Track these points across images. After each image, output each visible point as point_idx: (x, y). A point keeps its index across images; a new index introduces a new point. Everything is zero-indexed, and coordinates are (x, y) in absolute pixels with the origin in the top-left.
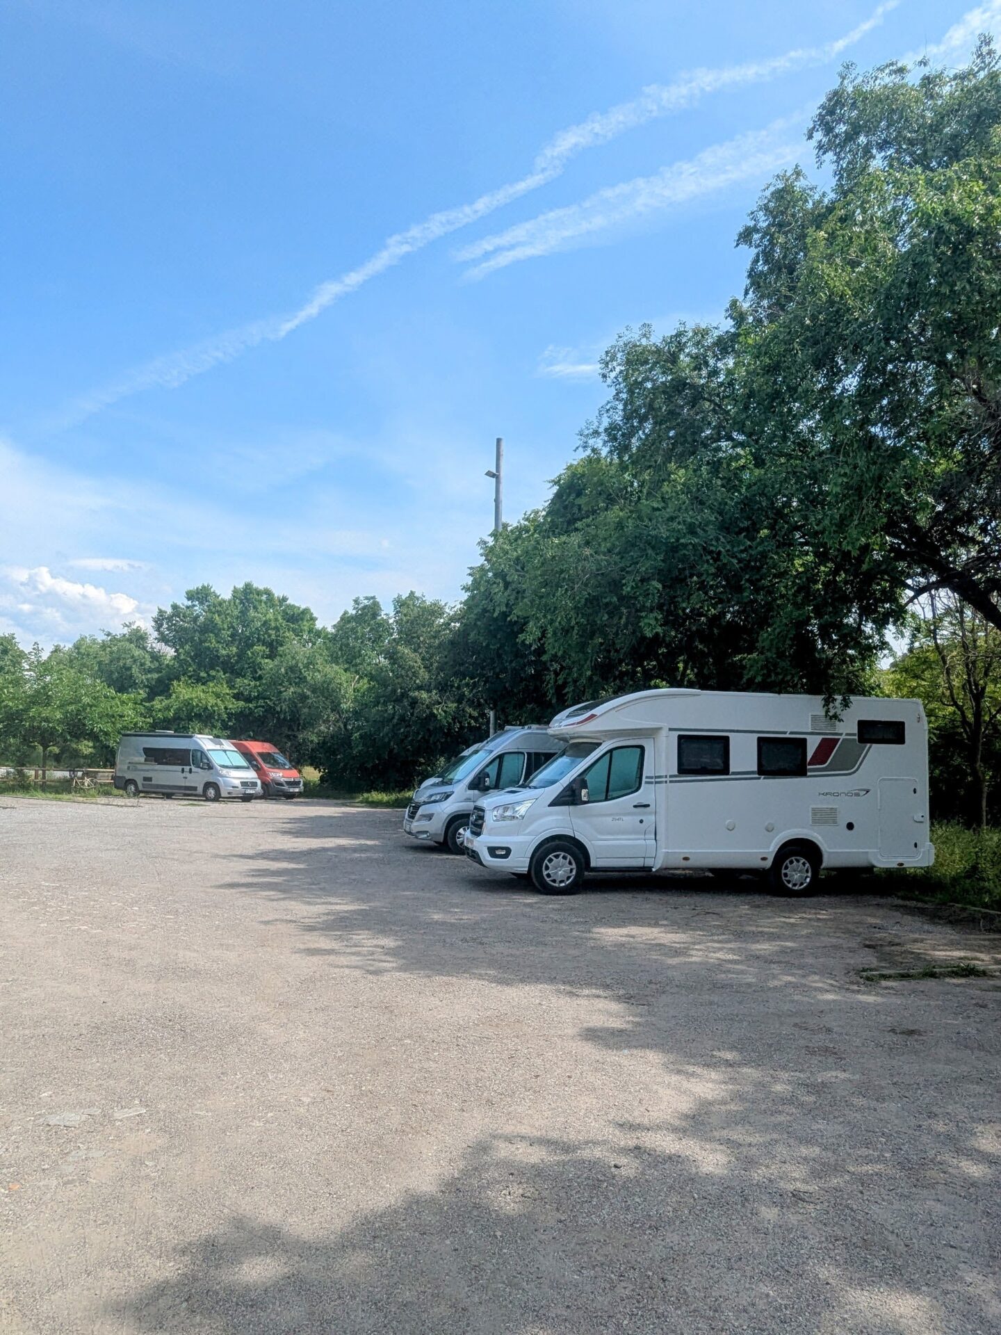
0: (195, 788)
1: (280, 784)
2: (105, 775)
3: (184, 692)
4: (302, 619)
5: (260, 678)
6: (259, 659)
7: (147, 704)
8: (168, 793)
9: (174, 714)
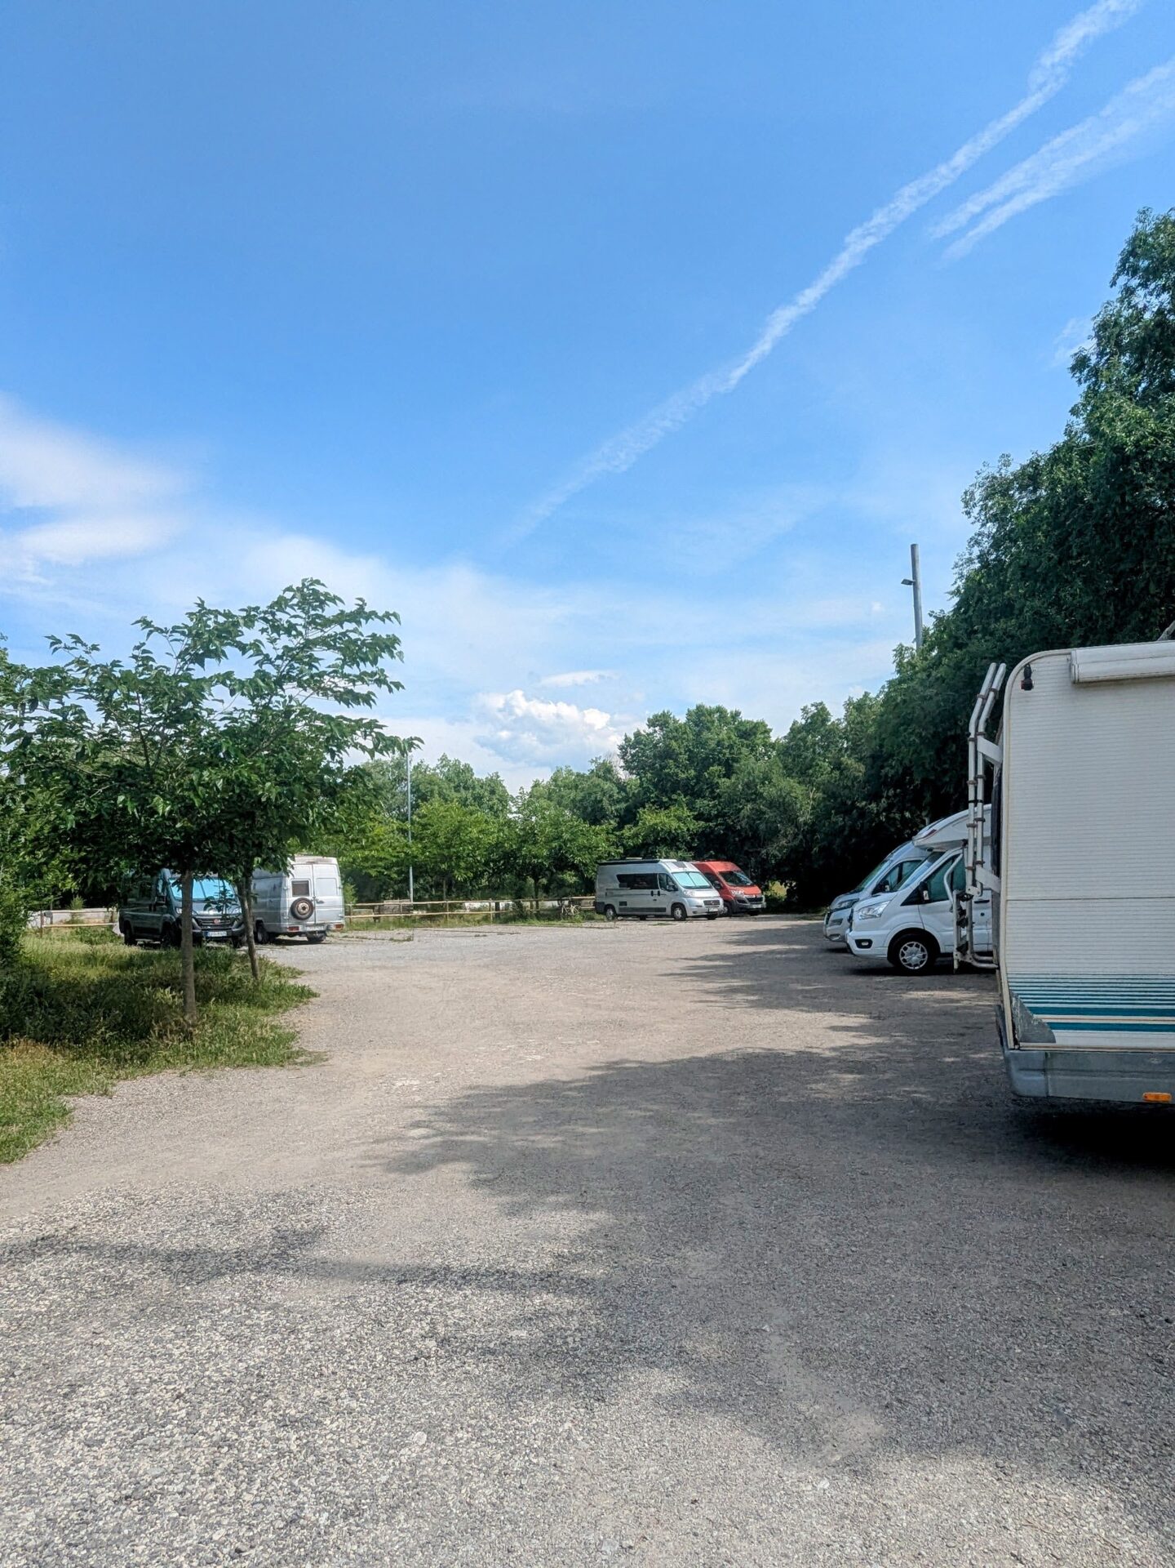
0: (664, 909)
1: (743, 901)
2: (588, 901)
3: (650, 818)
4: (755, 734)
5: (719, 796)
6: (716, 780)
7: (618, 833)
8: (642, 915)
9: (643, 840)
